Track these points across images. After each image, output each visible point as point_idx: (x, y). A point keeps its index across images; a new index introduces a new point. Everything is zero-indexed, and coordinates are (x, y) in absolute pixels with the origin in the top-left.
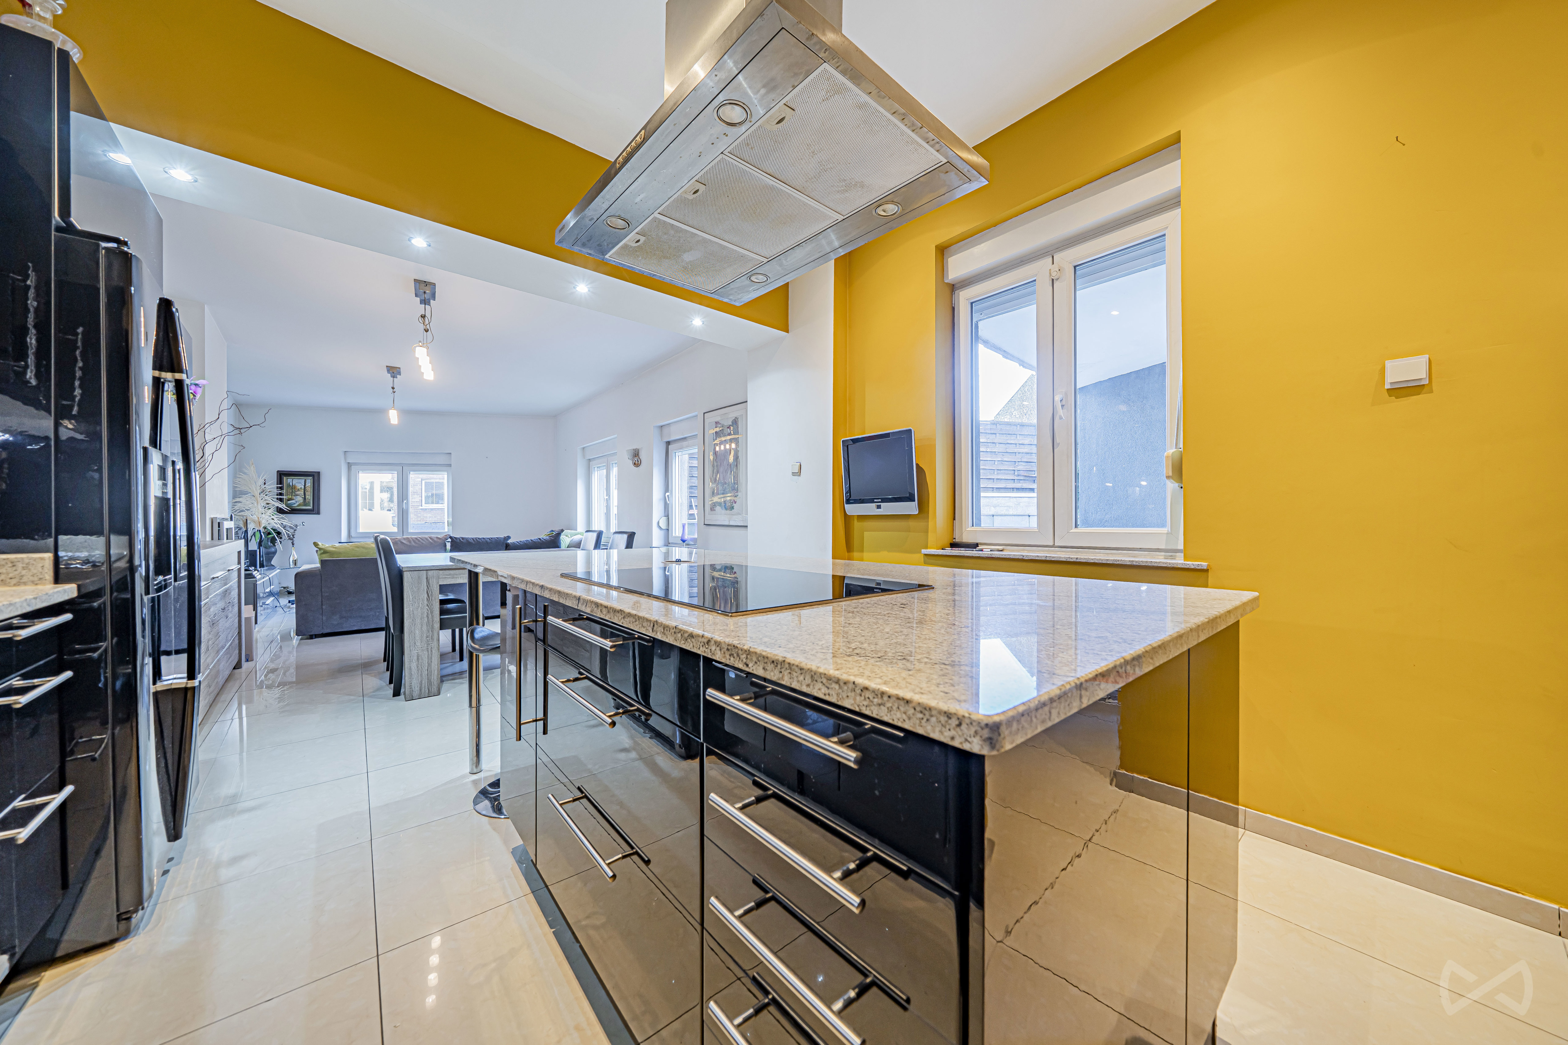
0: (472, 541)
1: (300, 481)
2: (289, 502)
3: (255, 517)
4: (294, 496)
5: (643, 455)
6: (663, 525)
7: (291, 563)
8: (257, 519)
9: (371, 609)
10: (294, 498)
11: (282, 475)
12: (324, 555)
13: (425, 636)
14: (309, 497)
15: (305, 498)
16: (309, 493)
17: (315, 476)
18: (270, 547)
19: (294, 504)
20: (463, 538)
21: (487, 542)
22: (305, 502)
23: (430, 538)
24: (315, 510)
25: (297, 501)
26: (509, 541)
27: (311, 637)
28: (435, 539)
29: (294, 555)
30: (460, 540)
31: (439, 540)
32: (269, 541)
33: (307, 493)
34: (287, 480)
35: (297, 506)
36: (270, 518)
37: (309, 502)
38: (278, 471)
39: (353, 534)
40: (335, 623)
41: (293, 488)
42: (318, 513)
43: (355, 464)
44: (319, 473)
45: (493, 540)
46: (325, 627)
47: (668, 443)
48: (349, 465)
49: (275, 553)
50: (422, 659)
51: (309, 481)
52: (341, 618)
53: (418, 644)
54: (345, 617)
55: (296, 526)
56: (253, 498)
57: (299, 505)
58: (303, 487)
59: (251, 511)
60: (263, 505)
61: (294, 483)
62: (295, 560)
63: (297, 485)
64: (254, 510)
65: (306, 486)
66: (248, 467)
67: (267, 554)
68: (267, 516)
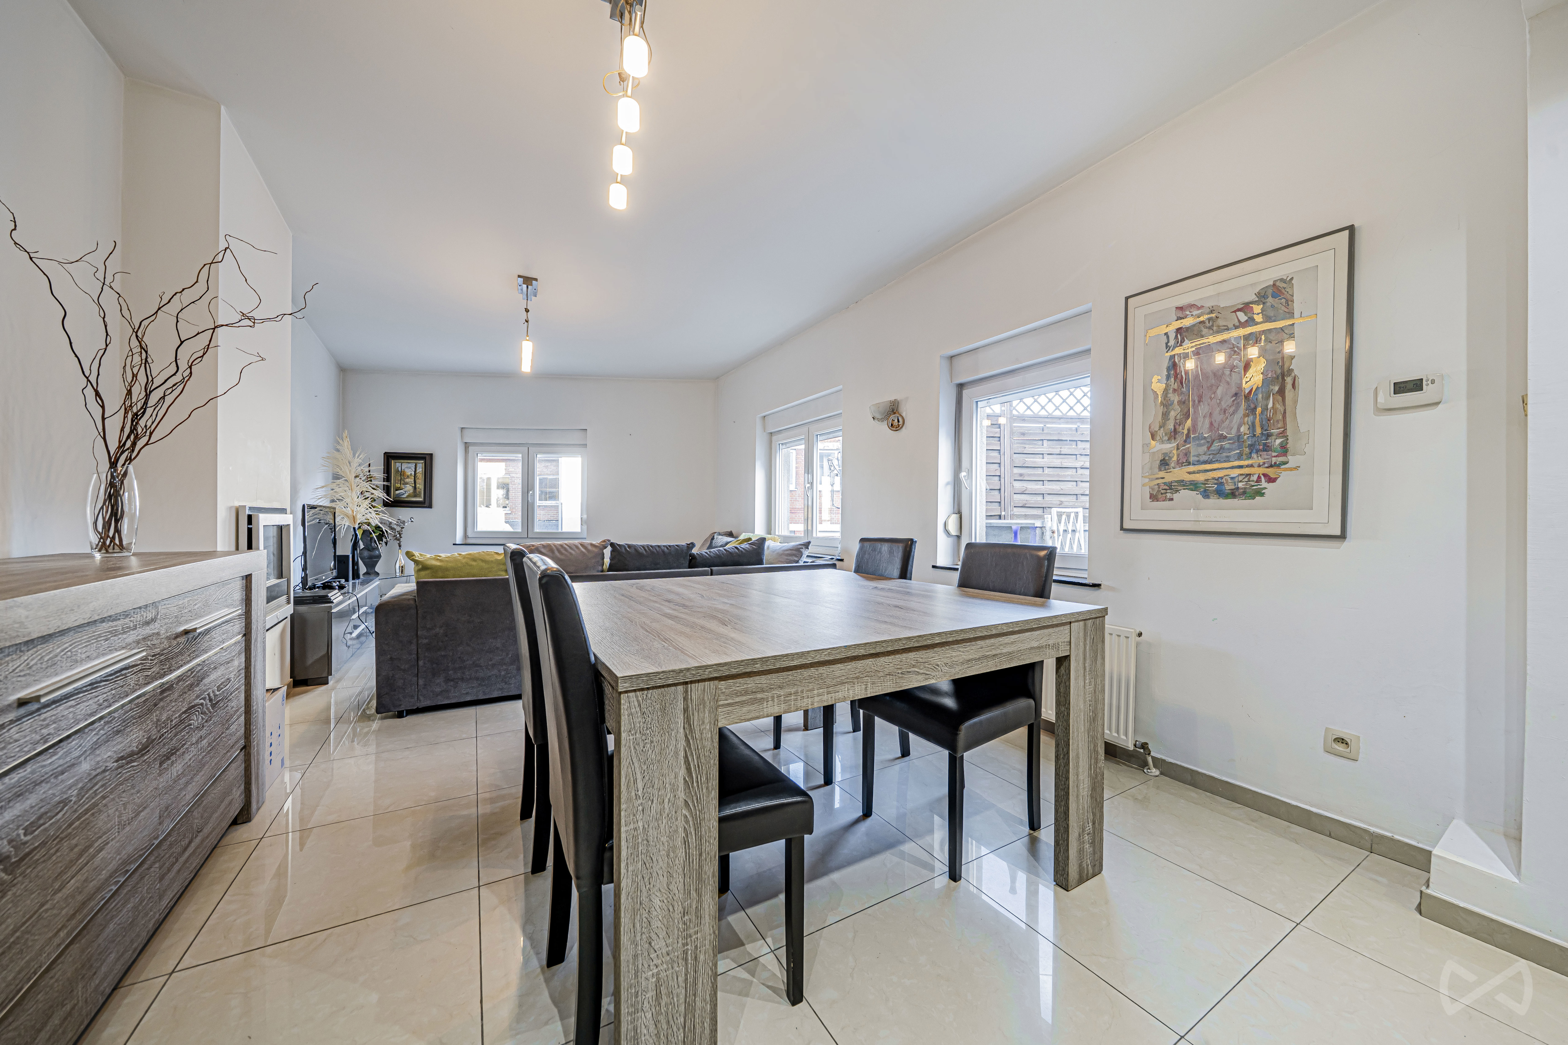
0: (642, 550)
1: (410, 465)
2: (397, 492)
3: (349, 511)
4: (403, 484)
5: (906, 411)
6: (953, 529)
7: (398, 571)
8: (350, 512)
9: (493, 666)
10: (403, 486)
11: (389, 457)
12: (423, 573)
13: (679, 909)
14: (420, 486)
15: (415, 488)
16: (420, 481)
17: (427, 459)
18: (374, 549)
19: (403, 494)
20: (629, 546)
21: (663, 551)
22: (415, 494)
23: (581, 544)
24: (427, 503)
25: (406, 491)
26: (694, 551)
27: (400, 715)
28: (590, 547)
30: (625, 549)
31: (594, 549)
33: (417, 481)
34: (396, 465)
35: (406, 497)
36: (371, 513)
37: (420, 492)
38: (385, 453)
39: (470, 534)
40: (438, 690)
41: (402, 473)
42: (430, 506)
43: (475, 445)
44: (431, 455)
45: (673, 549)
46: (422, 698)
47: (961, 386)
48: (467, 445)
49: (379, 557)
50: (670, 994)
51: (421, 465)
52: (448, 680)
53: (659, 944)
54: (452, 680)
55: (404, 522)
56: (346, 483)
57: (408, 496)
58: (413, 473)
59: (343, 502)
60: (359, 493)
61: (403, 468)
62: (402, 567)
63: (406, 470)
64: (348, 500)
65: (417, 472)
66: (341, 442)
67: (371, 557)
68: (363, 509)
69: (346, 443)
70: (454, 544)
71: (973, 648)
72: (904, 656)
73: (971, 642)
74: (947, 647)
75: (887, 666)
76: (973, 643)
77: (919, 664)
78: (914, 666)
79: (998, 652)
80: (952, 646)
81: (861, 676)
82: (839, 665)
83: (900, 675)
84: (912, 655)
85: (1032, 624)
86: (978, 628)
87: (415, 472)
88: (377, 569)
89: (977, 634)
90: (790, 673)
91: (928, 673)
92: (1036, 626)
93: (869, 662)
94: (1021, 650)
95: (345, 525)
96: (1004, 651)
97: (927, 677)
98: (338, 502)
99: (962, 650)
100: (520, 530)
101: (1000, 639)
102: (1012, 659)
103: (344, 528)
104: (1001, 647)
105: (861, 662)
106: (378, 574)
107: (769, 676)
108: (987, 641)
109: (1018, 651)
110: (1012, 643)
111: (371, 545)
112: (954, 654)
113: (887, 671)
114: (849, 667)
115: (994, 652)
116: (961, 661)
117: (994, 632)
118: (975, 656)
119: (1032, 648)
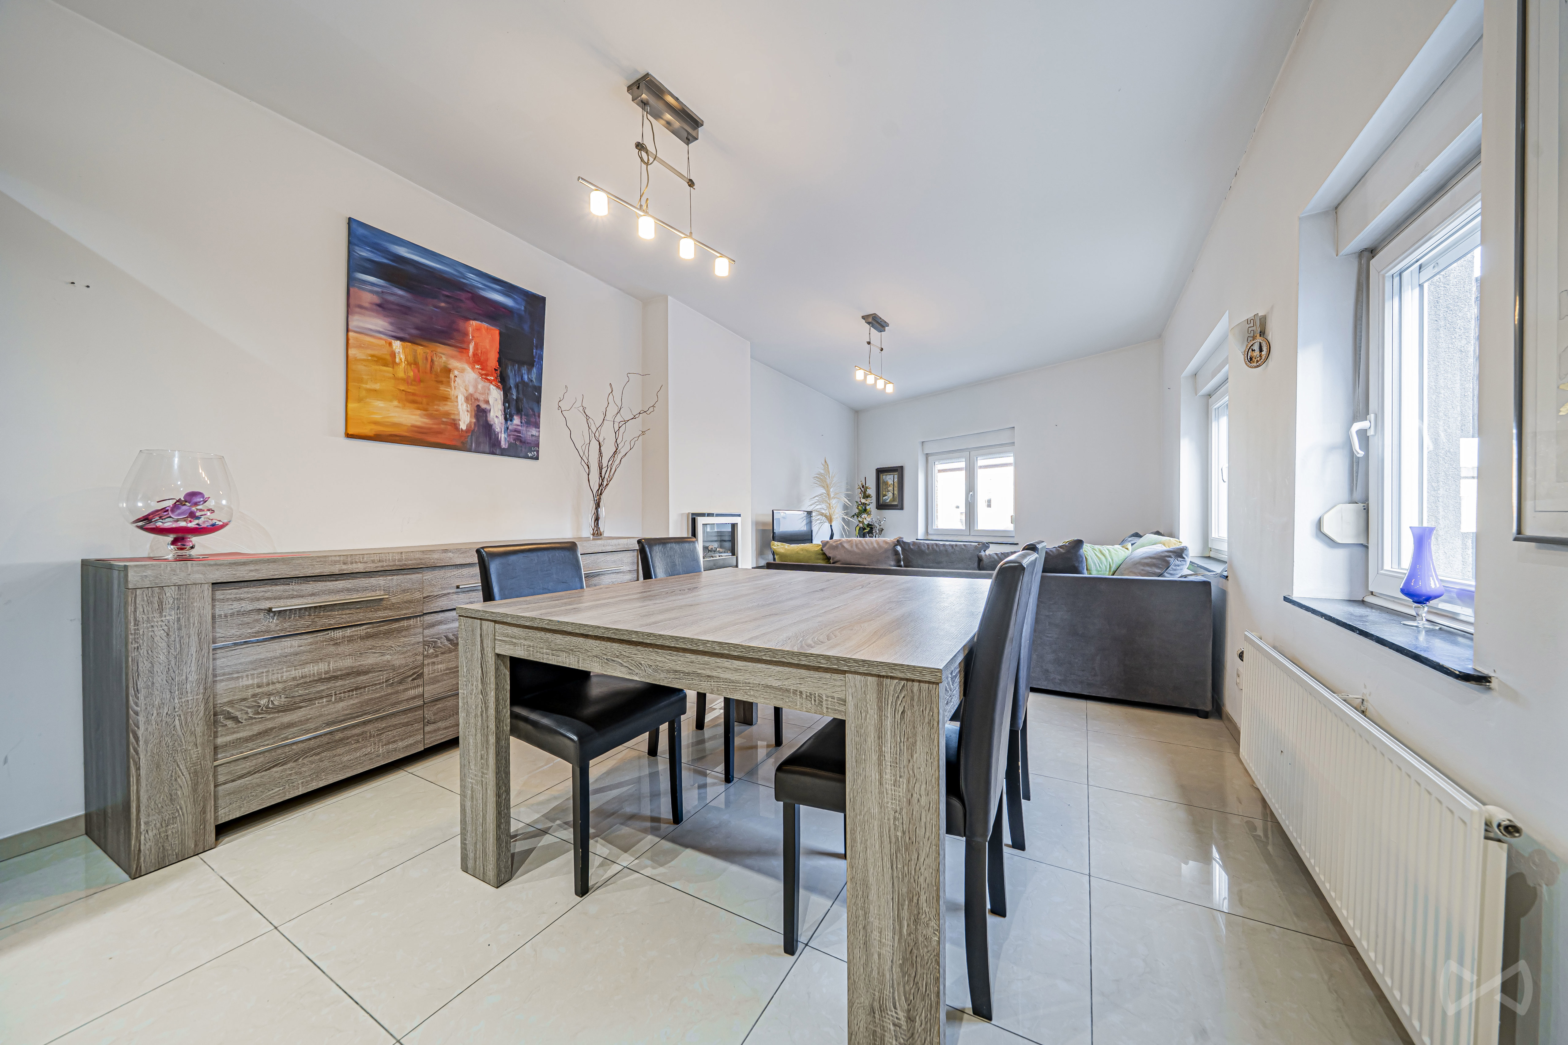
1: (891, 477)
2: (884, 498)
5: (1272, 329)
6: (1339, 530)
8: (828, 514)
10: (887, 493)
11: (880, 472)
14: (897, 492)
15: (894, 494)
16: (896, 488)
17: (900, 471)
22: (894, 499)
24: (900, 506)
25: (888, 497)
34: (883, 477)
37: (896, 497)
39: (930, 531)
41: (886, 483)
42: (902, 509)
43: (931, 455)
44: (903, 469)
47: (1366, 255)
48: (927, 456)
51: (896, 476)
55: (886, 519)
57: (890, 501)
58: (893, 482)
61: (887, 480)
65: (895, 481)
71: (682, 659)
72: (609, 644)
73: (678, 651)
74: (651, 649)
75: (595, 649)
76: (681, 654)
77: (622, 656)
78: (617, 657)
79: (714, 674)
80: (657, 650)
81: (575, 650)
82: (559, 636)
83: (606, 661)
84: (616, 646)
85: (760, 654)
86: (681, 638)
89: (678, 644)
90: (530, 630)
91: (631, 668)
92: (769, 659)
93: (581, 640)
94: (749, 683)
96: (722, 676)
97: (630, 671)
99: (668, 657)
100: (965, 528)
101: (718, 660)
102: (735, 690)
104: (719, 670)
105: (575, 638)
107: (519, 629)
108: (700, 657)
109: (746, 683)
110: (736, 670)
112: (659, 659)
113: (595, 654)
114: (566, 639)
115: (708, 673)
116: (667, 668)
117: (701, 648)
118: (684, 669)
119: (767, 686)
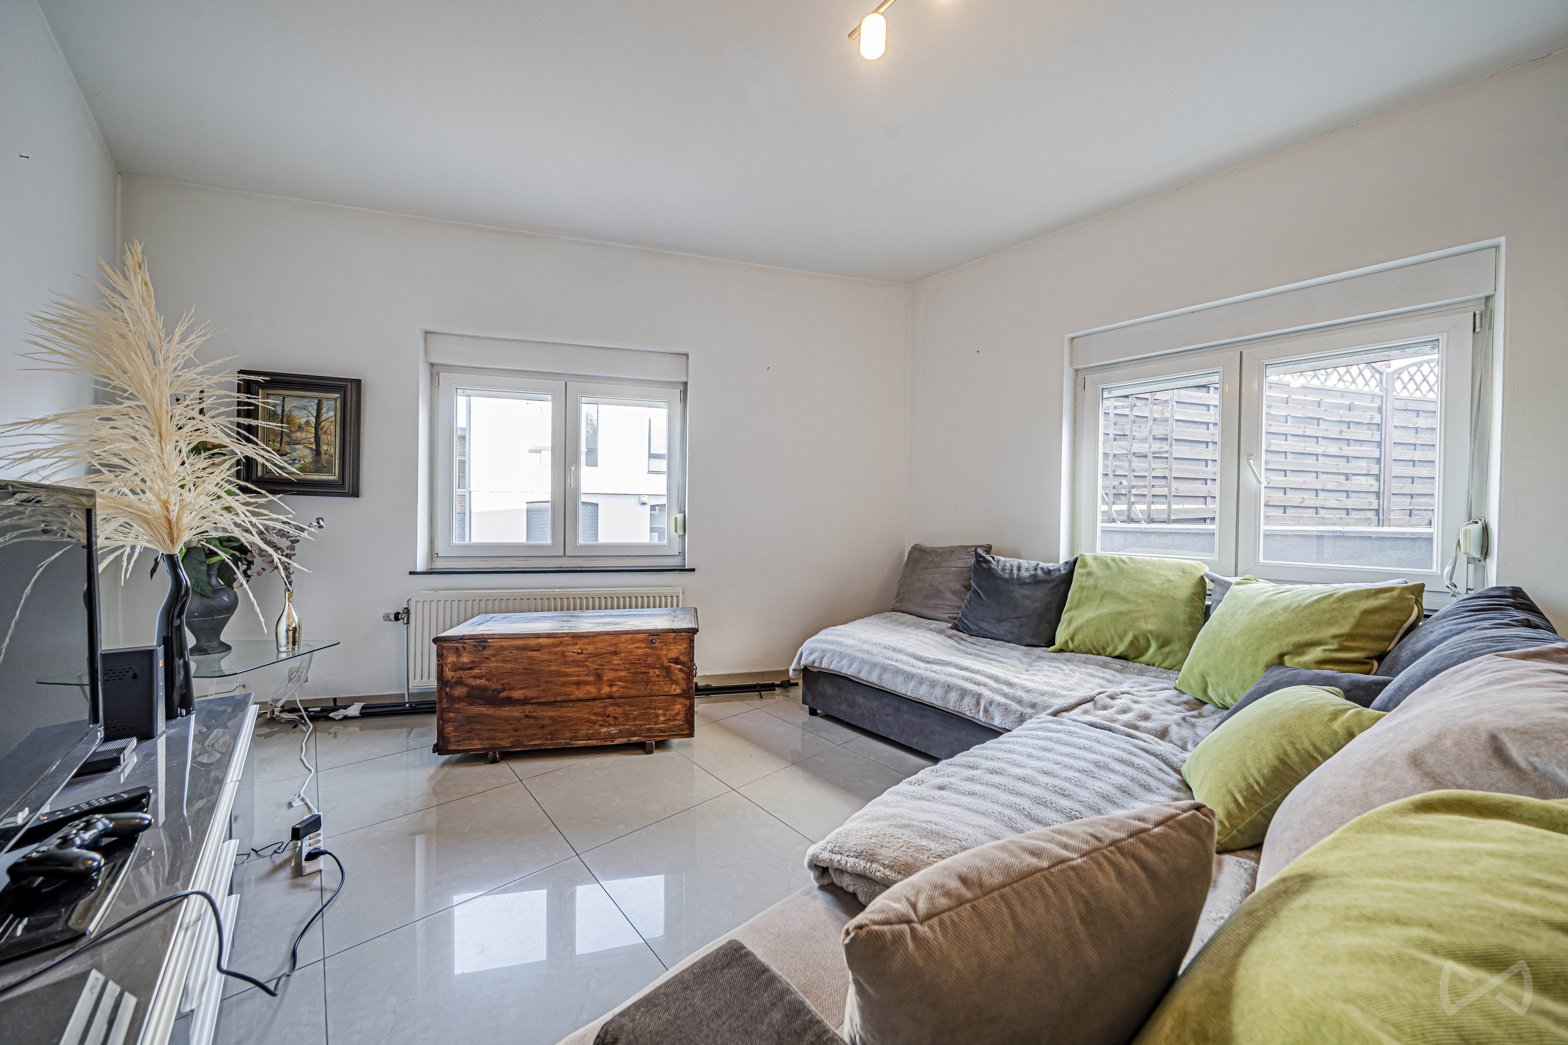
1: (304, 402)
3: (150, 503)
4: (288, 443)
7: (283, 640)
8: (157, 507)
14: (331, 447)
15: (318, 452)
16: (330, 438)
17: (348, 391)
18: (217, 591)
19: (287, 468)
22: (318, 462)
24: (346, 486)
29: (292, 615)
32: (214, 572)
33: (324, 438)
35: (296, 473)
36: (217, 506)
37: (330, 462)
38: (243, 372)
39: (441, 549)
42: (355, 493)
43: (450, 368)
44: (358, 382)
49: (231, 608)
51: (331, 403)
55: (299, 529)
58: (313, 420)
59: (129, 474)
60: (185, 450)
61: (287, 409)
62: (295, 630)
63: (295, 413)
64: (148, 469)
65: (323, 418)
66: (118, 281)
67: (209, 612)
68: (203, 497)
69: (137, 284)
70: (411, 573)
87: (318, 417)
88: (224, 637)
95: (133, 548)
98: (108, 475)
100: (549, 541)
103: (130, 556)
106: (227, 648)
111: (210, 584)
